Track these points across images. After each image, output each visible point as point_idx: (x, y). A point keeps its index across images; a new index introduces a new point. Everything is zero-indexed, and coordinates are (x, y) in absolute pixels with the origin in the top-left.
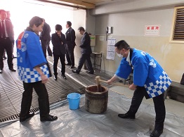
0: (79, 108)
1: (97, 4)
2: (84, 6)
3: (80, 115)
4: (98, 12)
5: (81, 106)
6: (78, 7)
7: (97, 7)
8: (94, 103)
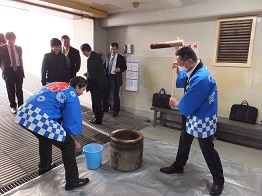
0: (101, 166)
1: (110, 12)
2: (91, 14)
3: (107, 177)
4: (112, 22)
5: (104, 162)
6: (82, 16)
7: (110, 15)
8: (126, 155)
